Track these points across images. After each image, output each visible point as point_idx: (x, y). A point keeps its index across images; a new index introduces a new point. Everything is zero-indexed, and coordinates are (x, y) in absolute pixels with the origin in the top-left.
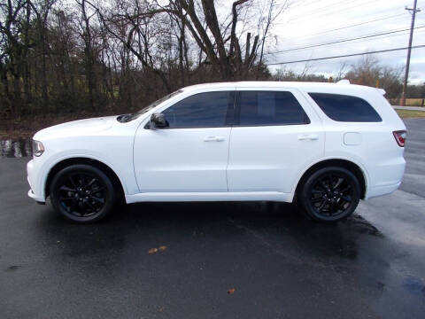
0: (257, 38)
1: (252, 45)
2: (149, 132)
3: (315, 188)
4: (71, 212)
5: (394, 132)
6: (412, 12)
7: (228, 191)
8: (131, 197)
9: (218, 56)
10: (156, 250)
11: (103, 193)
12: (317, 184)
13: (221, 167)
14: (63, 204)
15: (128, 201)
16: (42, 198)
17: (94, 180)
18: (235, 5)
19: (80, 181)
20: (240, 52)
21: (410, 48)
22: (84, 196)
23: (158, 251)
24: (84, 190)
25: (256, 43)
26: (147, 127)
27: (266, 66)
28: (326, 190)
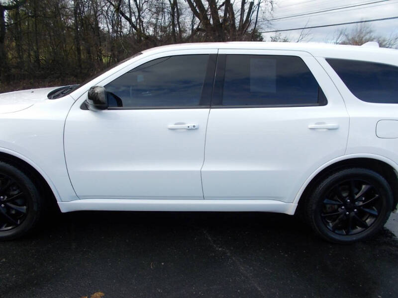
0: (252, 4)
1: (247, 11)
3: (328, 197)
7: (204, 198)
9: (212, 22)
11: (25, 199)
12: (333, 192)
13: (195, 167)
20: (233, 19)
25: (250, 8)
27: (260, 33)
28: (343, 199)
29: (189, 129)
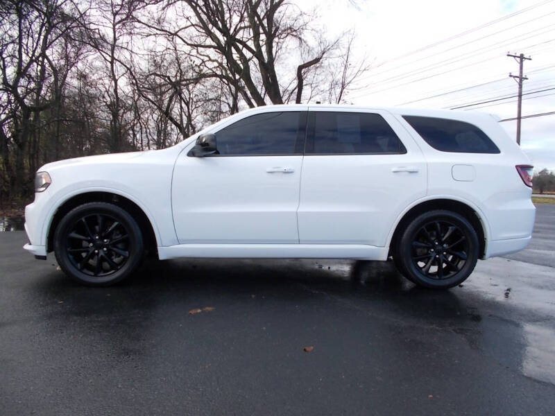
2: (194, 160)
3: (417, 240)
4: (80, 270)
5: (517, 167)
6: (518, 80)
7: (299, 242)
8: (167, 249)
10: (199, 311)
11: (127, 244)
12: (419, 235)
13: (291, 208)
14: (71, 257)
15: (162, 256)
16: (42, 251)
17: (116, 223)
18: (300, 68)
19: (97, 227)
21: (519, 118)
22: (100, 247)
23: (202, 312)
24: (102, 238)
26: (192, 154)
28: (432, 243)
29: (286, 172)
